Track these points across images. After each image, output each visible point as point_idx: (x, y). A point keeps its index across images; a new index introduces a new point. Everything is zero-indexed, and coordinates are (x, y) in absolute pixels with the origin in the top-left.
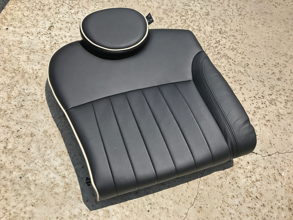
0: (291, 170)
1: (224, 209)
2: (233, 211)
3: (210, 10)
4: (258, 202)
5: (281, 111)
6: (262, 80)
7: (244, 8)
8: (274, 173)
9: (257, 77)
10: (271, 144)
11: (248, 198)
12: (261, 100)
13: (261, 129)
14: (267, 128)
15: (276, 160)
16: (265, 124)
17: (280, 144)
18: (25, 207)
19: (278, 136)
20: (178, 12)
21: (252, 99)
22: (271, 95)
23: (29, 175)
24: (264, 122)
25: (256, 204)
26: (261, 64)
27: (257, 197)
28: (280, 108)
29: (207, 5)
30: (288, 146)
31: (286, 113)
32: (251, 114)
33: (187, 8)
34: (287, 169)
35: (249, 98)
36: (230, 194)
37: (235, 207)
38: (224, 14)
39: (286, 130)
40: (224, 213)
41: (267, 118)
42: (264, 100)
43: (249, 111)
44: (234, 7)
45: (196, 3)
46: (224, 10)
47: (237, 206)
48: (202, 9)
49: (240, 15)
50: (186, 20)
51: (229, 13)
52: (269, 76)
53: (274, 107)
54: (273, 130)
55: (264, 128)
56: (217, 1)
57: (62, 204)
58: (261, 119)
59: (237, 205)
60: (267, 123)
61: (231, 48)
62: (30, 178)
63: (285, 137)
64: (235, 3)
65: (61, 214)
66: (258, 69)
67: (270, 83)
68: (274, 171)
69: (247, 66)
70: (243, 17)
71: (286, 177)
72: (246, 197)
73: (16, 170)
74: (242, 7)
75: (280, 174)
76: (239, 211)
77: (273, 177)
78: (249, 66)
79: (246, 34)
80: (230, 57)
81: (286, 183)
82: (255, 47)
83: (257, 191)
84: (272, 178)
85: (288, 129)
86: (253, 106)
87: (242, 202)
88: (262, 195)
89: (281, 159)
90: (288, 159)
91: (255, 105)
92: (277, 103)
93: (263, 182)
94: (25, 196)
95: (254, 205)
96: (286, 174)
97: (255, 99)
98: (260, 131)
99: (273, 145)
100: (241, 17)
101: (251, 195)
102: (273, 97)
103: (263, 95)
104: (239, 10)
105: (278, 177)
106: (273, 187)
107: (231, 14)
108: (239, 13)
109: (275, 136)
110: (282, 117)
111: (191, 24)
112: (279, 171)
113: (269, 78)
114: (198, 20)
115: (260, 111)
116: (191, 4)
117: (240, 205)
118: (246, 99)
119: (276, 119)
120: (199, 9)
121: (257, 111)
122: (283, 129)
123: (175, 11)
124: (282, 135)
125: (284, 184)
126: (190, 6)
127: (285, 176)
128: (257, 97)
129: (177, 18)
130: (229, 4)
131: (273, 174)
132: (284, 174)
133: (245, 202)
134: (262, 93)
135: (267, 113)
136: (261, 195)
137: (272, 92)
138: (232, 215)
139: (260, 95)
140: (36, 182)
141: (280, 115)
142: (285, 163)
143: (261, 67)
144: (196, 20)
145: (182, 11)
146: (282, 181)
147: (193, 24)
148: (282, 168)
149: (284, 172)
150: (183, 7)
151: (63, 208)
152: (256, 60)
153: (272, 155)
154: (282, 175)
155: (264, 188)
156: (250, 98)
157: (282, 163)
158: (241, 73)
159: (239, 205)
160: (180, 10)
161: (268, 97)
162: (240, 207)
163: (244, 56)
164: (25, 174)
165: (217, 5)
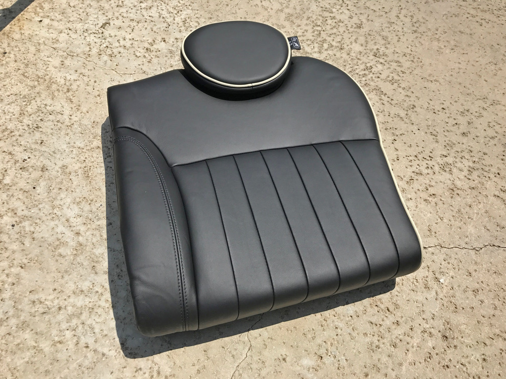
0: (458, 277)
1: (327, 319)
2: (341, 325)
3: (364, 21)
4: (389, 316)
5: (459, 183)
6: (434, 133)
7: (424, 23)
8: (427, 277)
9: (426, 127)
10: (430, 230)
11: (372, 307)
12: (427, 162)
13: (417, 207)
14: (429, 205)
15: (435, 257)
16: (425, 200)
17: (447, 233)
18: (10, 267)
19: (445, 220)
20: (311, 19)
21: (410, 158)
22: (446, 156)
23: (26, 224)
24: (425, 195)
25: (385, 319)
26: (438, 107)
27: (388, 310)
28: (458, 179)
29: (361, 14)
30: (460, 238)
31: (466, 187)
32: (403, 181)
33: (326, 14)
34: (452, 273)
35: (405, 157)
37: (347, 319)
38: (387, 29)
39: (462, 214)
40: (326, 325)
41: (432, 191)
42: (430, 163)
43: (402, 177)
44: (408, 20)
45: (344, 9)
46: (389, 22)
47: (350, 318)
48: (351, 17)
49: (415, 31)
50: (322, 32)
51: (396, 27)
52: (447, 128)
53: (448, 175)
54: (439, 210)
55: (423, 205)
56: (379, 9)
57: (66, 272)
58: (421, 191)
59: (351, 316)
60: (430, 199)
61: (390, 78)
62: (27, 229)
63: (458, 224)
64: (410, 14)
65: (62, 286)
66: (430, 115)
67: (448, 139)
68: (427, 273)
69: (413, 108)
70: (420, 36)
71: (446, 286)
72: (369, 306)
73: (9, 214)
74: (421, 20)
75: (437, 280)
76: (353, 326)
77: (423, 282)
78: (415, 109)
79: (420, 60)
80: (384, 92)
81: (445, 295)
82: (432, 81)
83: (390, 300)
84: (421, 283)
85: (465, 211)
86: (410, 170)
87: (360, 313)
88: (398, 307)
89: (443, 257)
90: (456, 259)
91: (414, 169)
92: (455, 170)
93: (404, 288)
94: (14, 252)
95: (380, 320)
96: (448, 281)
97: (416, 159)
98: (415, 209)
99: (433, 233)
100: (416, 35)
101: (379, 303)
102: (450, 160)
103: (431, 155)
104: (414, 24)
105: (432, 283)
106: (420, 297)
107: (400, 29)
108: (415, 29)
109: (439, 220)
110: (459, 192)
111: (329, 39)
112: (437, 274)
113: (448, 131)
114: (341, 33)
115: (420, 178)
116: (334, 10)
117: (355, 317)
118: (401, 159)
119: (447, 194)
120: (347, 18)
121: (416, 177)
122: (456, 210)
123: (306, 18)
124: (452, 219)
125: (441, 296)
126: (332, 13)
127: (446, 284)
128: (420, 157)
129: (306, 28)
130: (399, 15)
131: (424, 277)
132: (445, 281)
133: (365, 313)
134: (431, 152)
135: (433, 183)
136: (397, 306)
137: (448, 152)
138: (339, 330)
139: (426, 154)
140: (35, 235)
141: (455, 189)
142: (449, 263)
143: (437, 112)
144: (338, 33)
145: (317, 19)
146: (439, 290)
147: (332, 38)
148: (442, 270)
149: (444, 277)
150: (321, 13)
151: (66, 277)
152: (430, 102)
153: (430, 249)
154: (439, 281)
155: (404, 296)
156: (408, 158)
157: (443, 263)
158: (399, 119)
160: (314, 17)
161: (439, 160)
162: (355, 320)
163: (409, 93)
164: (21, 222)
165: (378, 14)
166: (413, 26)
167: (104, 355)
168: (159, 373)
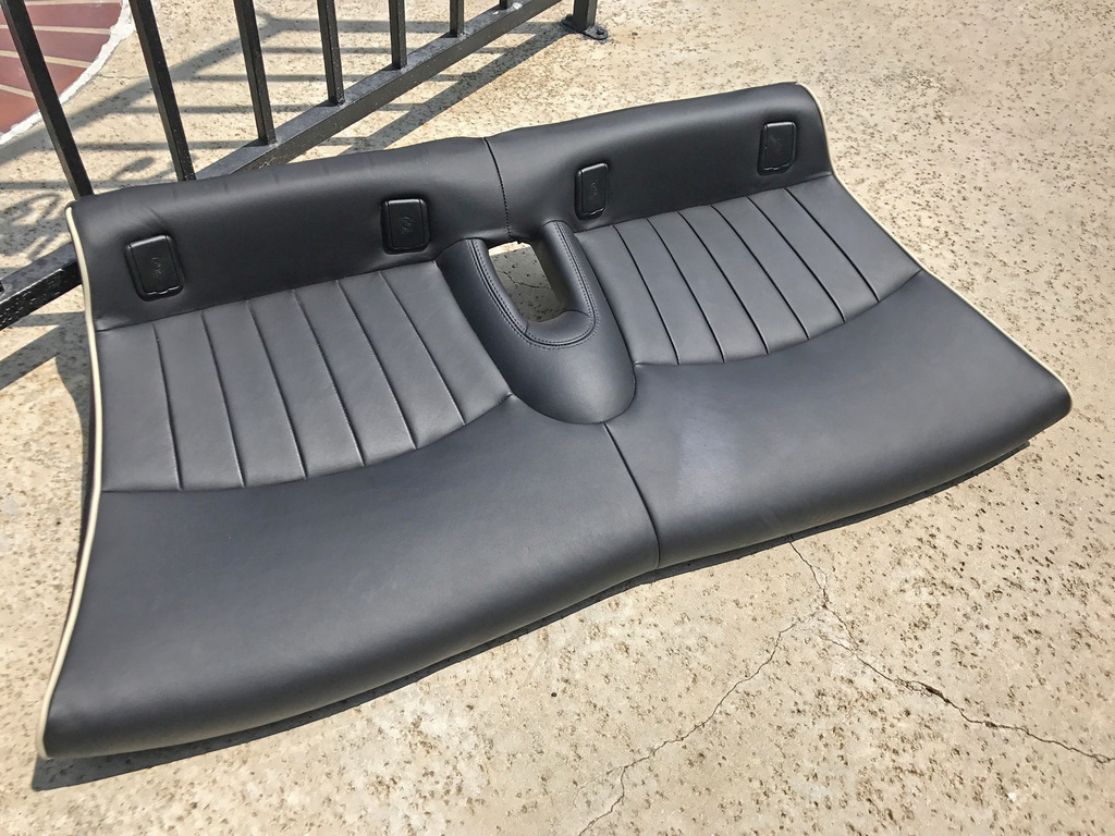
0: (1047, 798)
1: (770, 794)
2: (793, 812)
3: (979, 278)
4: (889, 828)
5: (1095, 625)
6: (1069, 517)
7: (1101, 306)
8: (984, 780)
9: (1054, 503)
10: (1011, 696)
11: (859, 799)
12: (1039, 568)
13: (995, 644)
14: (1021, 649)
15: (1009, 749)
16: (1016, 638)
17: (1046, 711)
19: (1048, 686)
21: (1005, 552)
22: (1081, 567)
24: (1018, 629)
25: (881, 829)
26: (1089, 471)
27: (890, 815)
28: (1096, 617)
29: (976, 264)
30: (1071, 728)
31: (1109, 635)
32: (980, 590)
34: (1035, 788)
35: (995, 546)
36: (808, 766)
37: (808, 806)
38: (1022, 303)
39: (1087, 684)
40: (765, 803)
41: (1033, 623)
42: (1045, 572)
43: (980, 582)
44: (1070, 293)
45: (945, 250)
46: (1028, 291)
47: (814, 806)
48: (954, 267)
49: (1079, 319)
51: (1041, 303)
52: (1099, 515)
53: (1075, 604)
54: (1040, 664)
55: (1008, 645)
56: (1015, 263)
58: (1012, 618)
59: (816, 804)
60: (1027, 638)
63: (1073, 700)
64: (1077, 283)
66: (1069, 483)
67: (1095, 536)
68: (985, 773)
69: (1035, 461)
70: (1087, 329)
71: (1018, 808)
72: (855, 796)
74: (1097, 299)
75: (1003, 791)
76: (815, 821)
77: (973, 787)
78: (1040, 464)
79: (1074, 375)
81: (1013, 824)
82: (1089, 419)
83: (899, 798)
84: (969, 788)
85: (1094, 682)
86: (999, 573)
87: (835, 804)
88: (911, 815)
89: (1024, 752)
90: (1051, 764)
91: (1008, 573)
92: (1093, 598)
93: (932, 785)
95: (871, 828)
96: (1024, 800)
97: (1017, 556)
98: (990, 648)
99: (1017, 703)
100: (1079, 325)
101: (874, 797)
102: (1088, 576)
103: (1050, 556)
104: (1081, 305)
105: (989, 793)
106: (960, 813)
107: (1049, 309)
108: (1079, 313)
109: (1036, 683)
110: (1091, 641)
112: (1005, 780)
113: (1098, 520)
115: (1017, 593)
117: (824, 806)
118: (985, 547)
119: (1066, 638)
120: (946, 266)
121: (1010, 591)
122: (1077, 673)
124: (1064, 689)
125: (1002, 822)
126: (920, 251)
127: (1019, 804)
128: (1026, 554)
130: (1052, 281)
131: (977, 778)
132: (1018, 797)
133: (844, 807)
134: (1051, 551)
135: (1041, 610)
136: (909, 814)
137: (1089, 560)
138: (787, 821)
139: (1041, 552)
141: (1084, 634)
142: (1035, 768)
143: (1085, 480)
146: (1001, 812)
148: (1016, 776)
149: (1019, 791)
152: (1075, 457)
153: (1002, 730)
154: (1007, 796)
155: (929, 801)
156: (1001, 550)
157: (1024, 763)
158: (1002, 473)
159: (822, 806)
161: (1065, 570)
162: (822, 813)
165: (1009, 272)
166: (1078, 307)
167: (380, 731)
168: (459, 790)
